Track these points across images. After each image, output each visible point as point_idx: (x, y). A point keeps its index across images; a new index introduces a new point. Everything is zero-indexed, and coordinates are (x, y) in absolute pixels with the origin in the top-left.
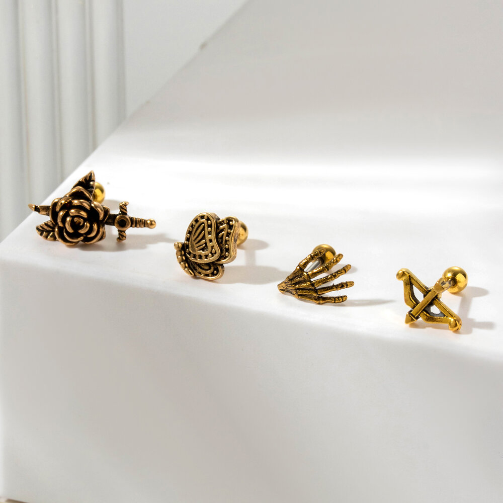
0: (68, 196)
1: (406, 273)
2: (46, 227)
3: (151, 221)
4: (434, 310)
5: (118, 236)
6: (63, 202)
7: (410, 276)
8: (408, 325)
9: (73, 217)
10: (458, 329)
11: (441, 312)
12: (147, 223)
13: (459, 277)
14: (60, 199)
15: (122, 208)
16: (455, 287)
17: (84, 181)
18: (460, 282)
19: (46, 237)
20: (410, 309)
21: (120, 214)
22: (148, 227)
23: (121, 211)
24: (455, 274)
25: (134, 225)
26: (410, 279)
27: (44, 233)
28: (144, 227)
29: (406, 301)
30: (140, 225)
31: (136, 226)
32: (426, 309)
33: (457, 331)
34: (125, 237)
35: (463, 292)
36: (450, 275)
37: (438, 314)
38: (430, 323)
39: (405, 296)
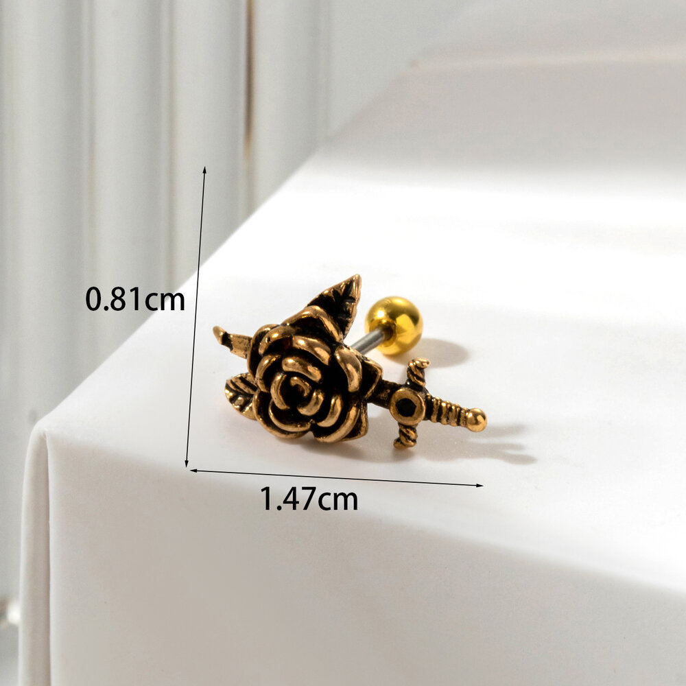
0: (288, 324)
2: (242, 386)
3: (475, 415)
5: (397, 436)
6: (275, 336)
9: (290, 375)
12: (466, 417)
14: (272, 328)
15: (414, 375)
17: (331, 295)
19: (242, 409)
21: (406, 385)
22: (466, 426)
23: (409, 380)
25: (434, 417)
27: (240, 398)
28: (458, 424)
30: (448, 419)
31: (439, 420)
34: (414, 441)
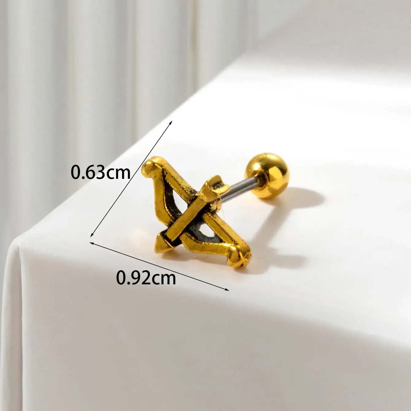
1: (156, 165)
4: (206, 230)
7: (163, 170)
8: (160, 255)
10: (242, 265)
11: (216, 235)
13: (274, 172)
16: (263, 189)
18: (274, 180)
20: (164, 227)
24: (267, 165)
26: (164, 176)
29: (159, 214)
32: (191, 228)
33: (241, 268)
35: (281, 196)
36: (257, 167)
37: (211, 238)
38: (198, 253)
39: (157, 203)
